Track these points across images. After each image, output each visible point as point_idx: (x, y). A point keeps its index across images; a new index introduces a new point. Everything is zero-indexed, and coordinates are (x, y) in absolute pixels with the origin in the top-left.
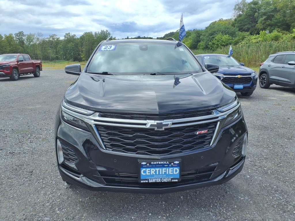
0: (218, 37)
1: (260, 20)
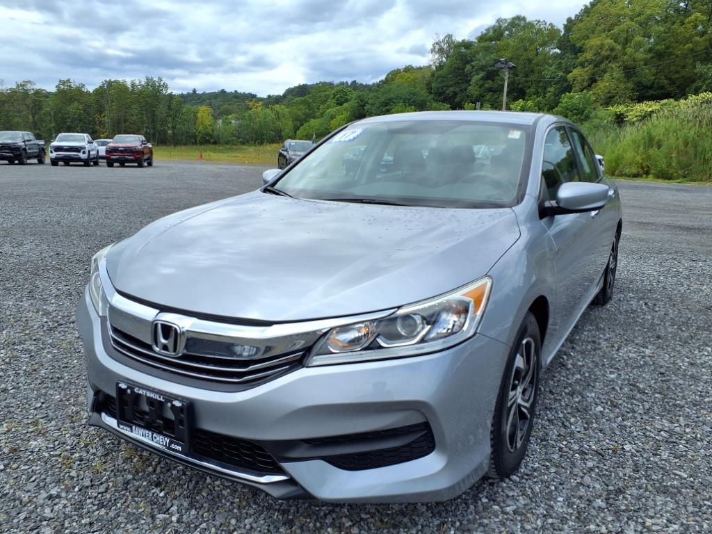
1: (476, 78)
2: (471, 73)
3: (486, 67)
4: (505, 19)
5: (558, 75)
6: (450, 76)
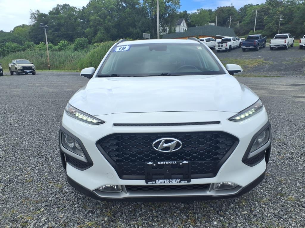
4: (60, 5)
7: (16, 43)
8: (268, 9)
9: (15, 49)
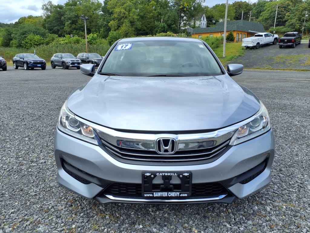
0: (30, 36)
1: (67, 23)
2: (64, 21)
3: (71, 18)
5: (104, 24)
6: (54, 21)
7: (39, 36)
8: (288, 5)
9: (38, 42)
